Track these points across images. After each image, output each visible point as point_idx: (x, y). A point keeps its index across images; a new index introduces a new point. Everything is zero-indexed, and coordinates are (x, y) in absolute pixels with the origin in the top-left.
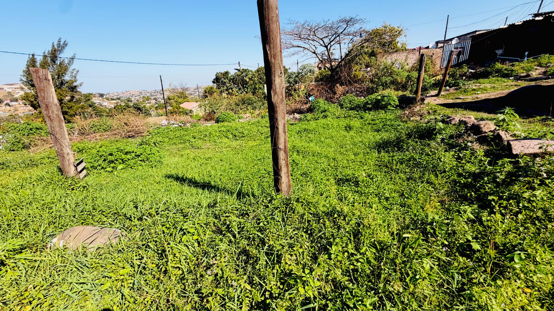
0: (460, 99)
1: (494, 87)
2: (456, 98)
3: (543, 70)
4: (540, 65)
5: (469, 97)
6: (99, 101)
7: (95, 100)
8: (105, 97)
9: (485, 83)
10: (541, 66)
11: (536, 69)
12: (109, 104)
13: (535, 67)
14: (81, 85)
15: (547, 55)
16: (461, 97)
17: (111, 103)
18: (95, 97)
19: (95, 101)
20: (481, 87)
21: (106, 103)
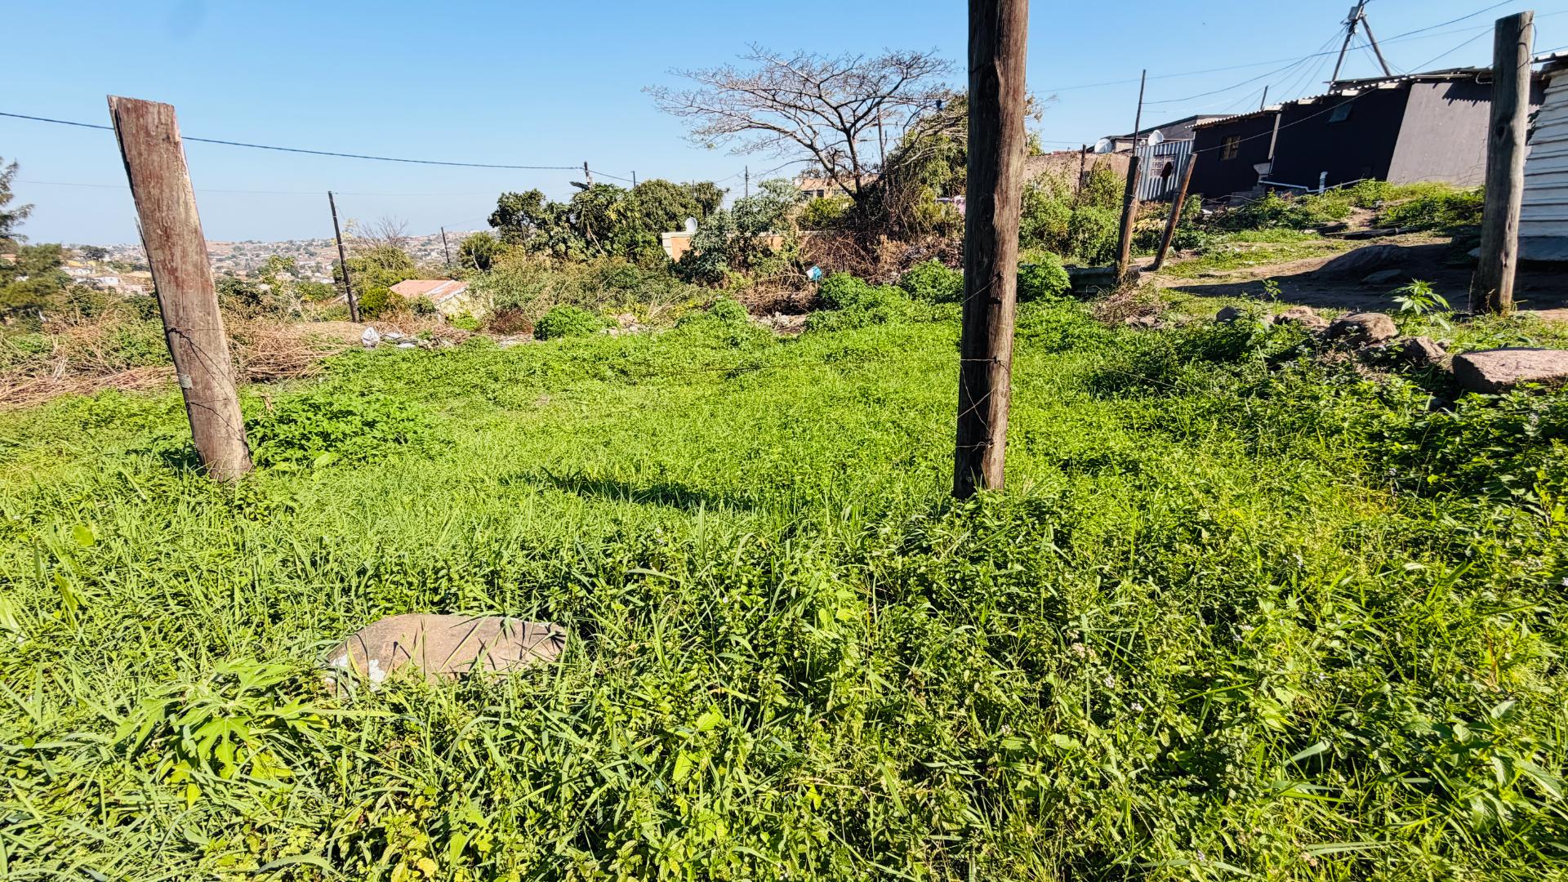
0: (1212, 276)
1: (1282, 250)
2: (1201, 276)
3: (1368, 215)
4: (1361, 204)
5: (1234, 273)
6: (84, 273)
7: (71, 267)
8: (107, 259)
9: (1258, 240)
10: (1362, 207)
11: (1354, 213)
12: (123, 283)
13: (1352, 208)
14: (25, 214)
15: (1372, 181)
16: (1211, 272)
17: (133, 281)
18: (71, 257)
19: (71, 273)
20: (1253, 249)
21: (111, 280)
